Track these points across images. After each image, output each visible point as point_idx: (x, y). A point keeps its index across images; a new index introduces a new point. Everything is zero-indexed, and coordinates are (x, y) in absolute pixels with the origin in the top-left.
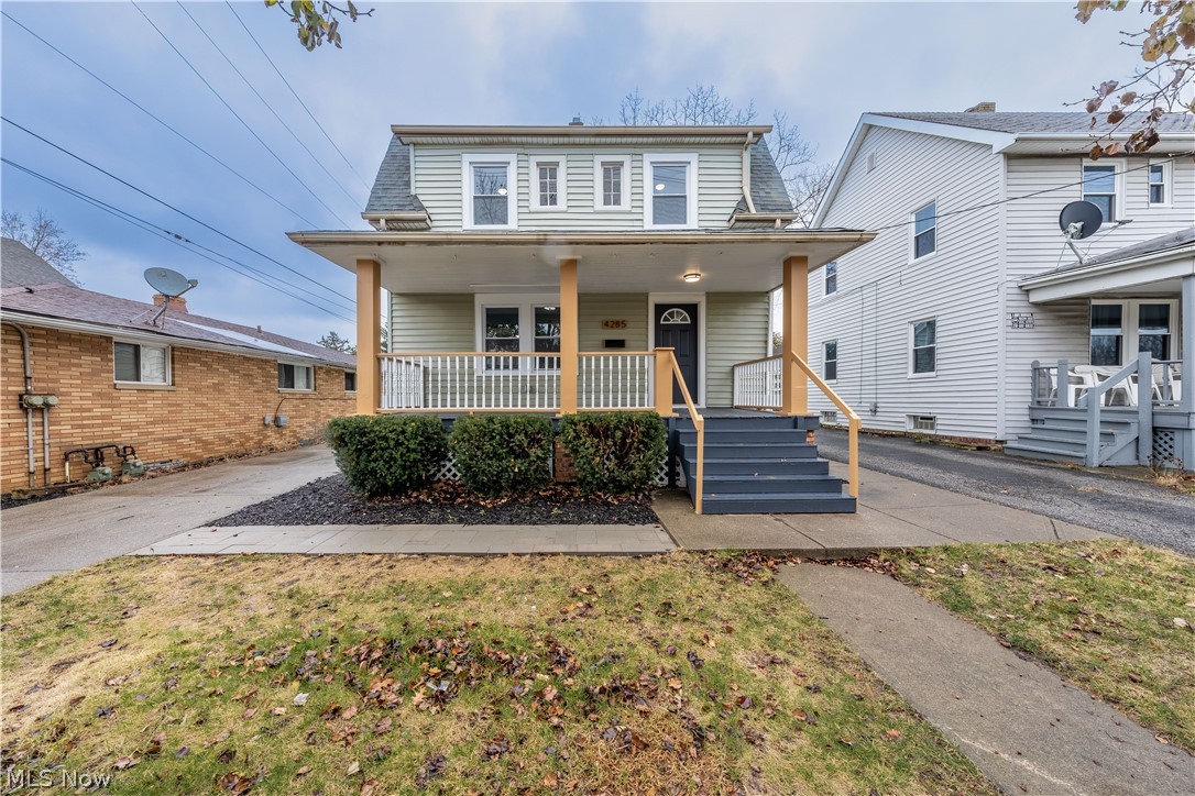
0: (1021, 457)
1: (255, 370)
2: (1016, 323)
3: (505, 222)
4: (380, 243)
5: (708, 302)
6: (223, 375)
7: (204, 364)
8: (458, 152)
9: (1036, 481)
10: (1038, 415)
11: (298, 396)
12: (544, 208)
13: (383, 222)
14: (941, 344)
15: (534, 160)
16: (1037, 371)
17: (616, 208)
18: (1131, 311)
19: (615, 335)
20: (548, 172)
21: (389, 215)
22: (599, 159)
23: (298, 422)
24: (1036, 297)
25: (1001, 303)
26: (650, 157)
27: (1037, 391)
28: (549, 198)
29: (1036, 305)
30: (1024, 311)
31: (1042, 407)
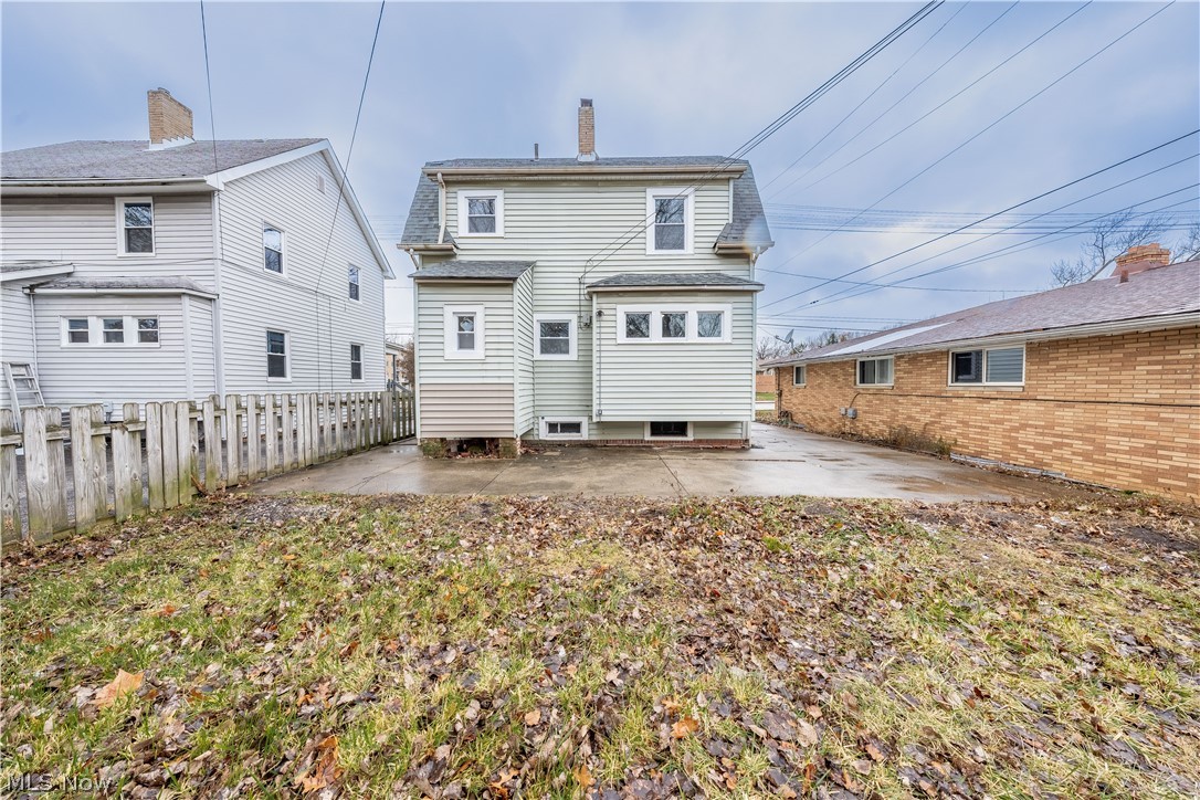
1: (839, 371)
6: (823, 377)
7: (816, 372)
11: (871, 392)
23: (870, 417)
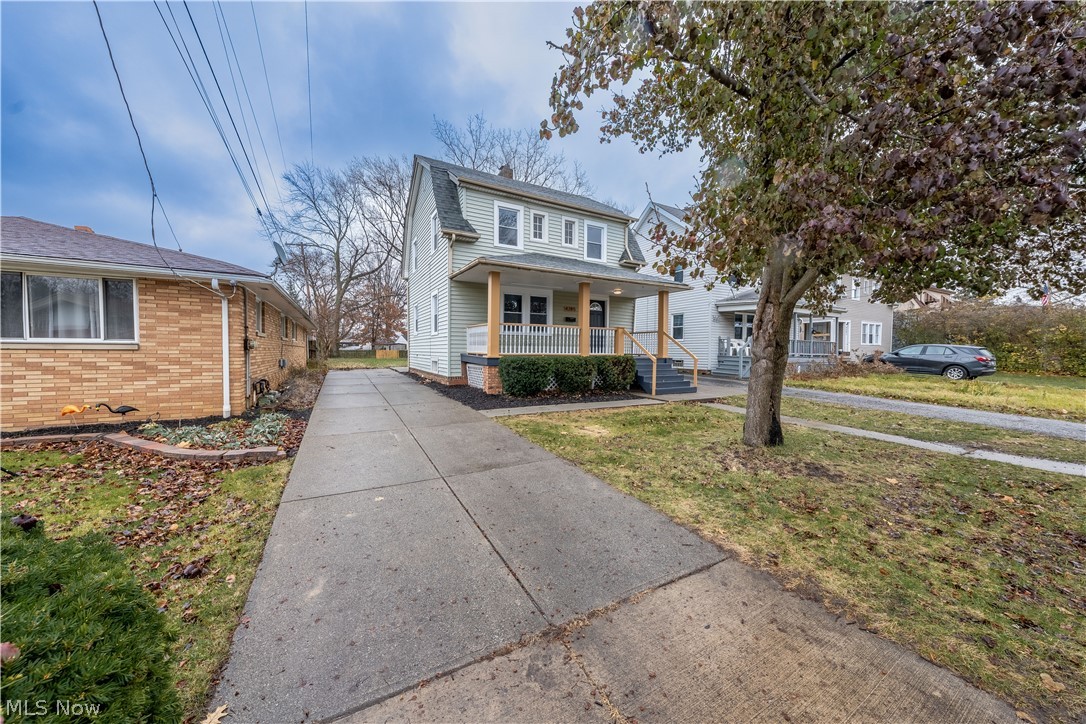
0: (717, 375)
1: (277, 321)
2: (715, 320)
3: (515, 244)
4: (519, 268)
5: (611, 301)
8: (492, 198)
9: (721, 382)
10: (722, 359)
12: (536, 240)
13: (454, 236)
14: (686, 326)
15: (533, 212)
16: (721, 341)
17: (570, 245)
18: (745, 318)
19: (571, 315)
20: (538, 219)
21: (458, 232)
22: (564, 218)
24: (721, 310)
25: (710, 312)
26: (588, 222)
27: (721, 348)
28: (538, 234)
29: (720, 313)
30: (717, 315)
31: (722, 357)
